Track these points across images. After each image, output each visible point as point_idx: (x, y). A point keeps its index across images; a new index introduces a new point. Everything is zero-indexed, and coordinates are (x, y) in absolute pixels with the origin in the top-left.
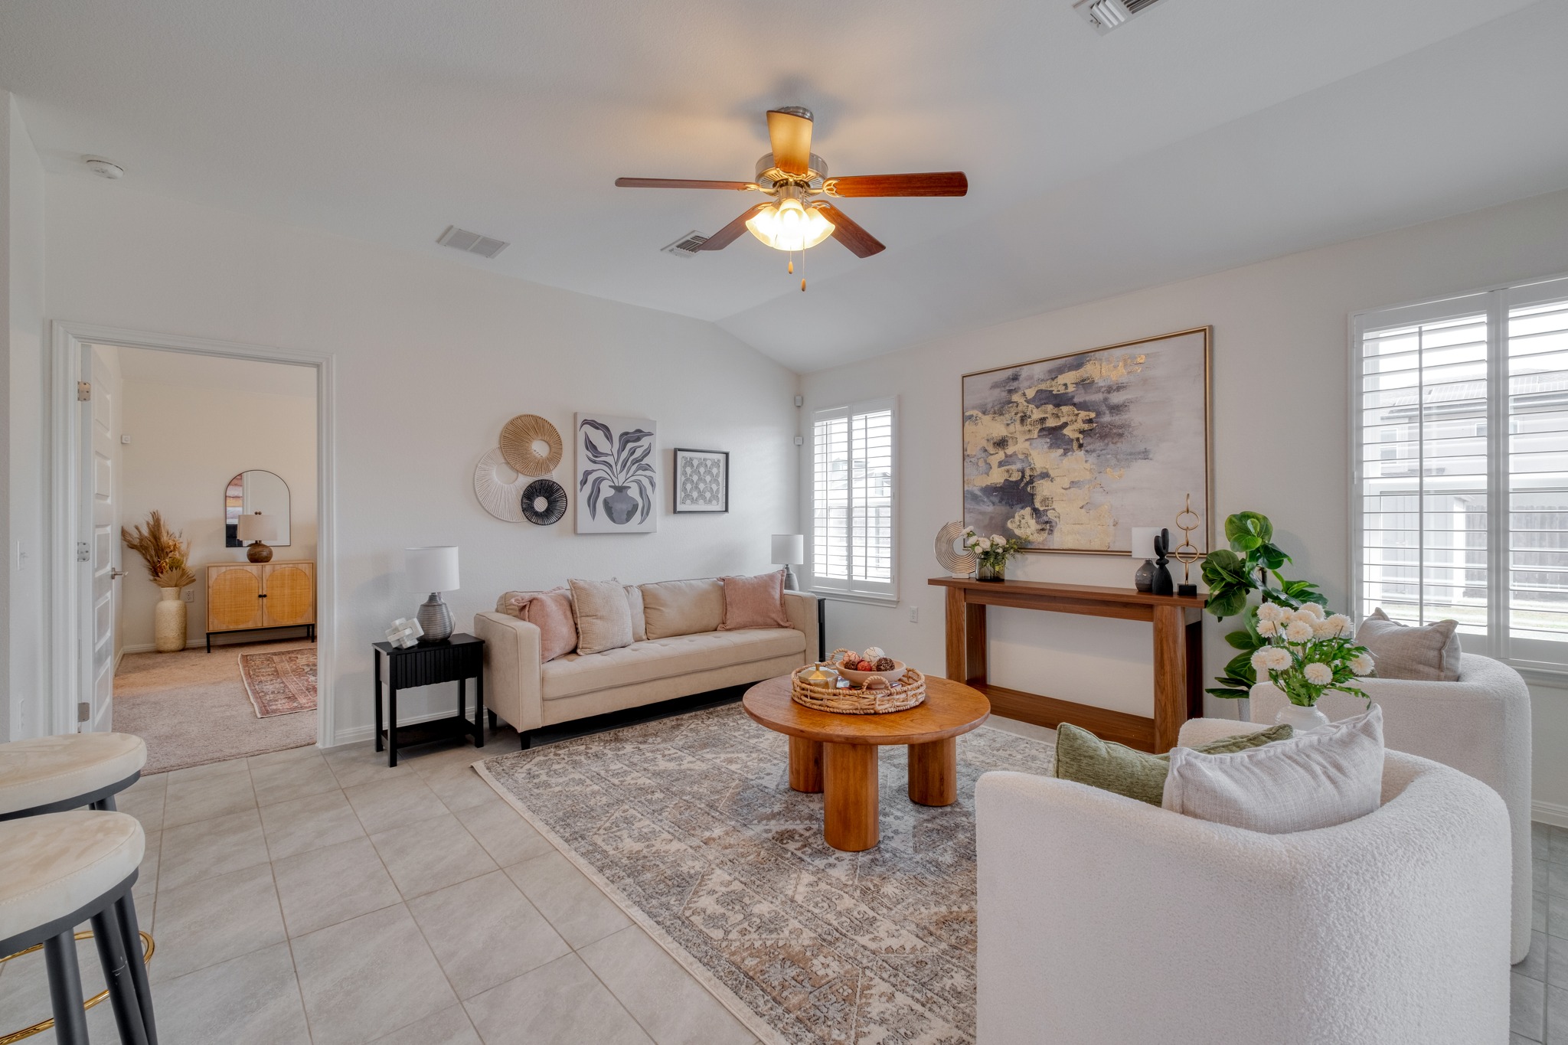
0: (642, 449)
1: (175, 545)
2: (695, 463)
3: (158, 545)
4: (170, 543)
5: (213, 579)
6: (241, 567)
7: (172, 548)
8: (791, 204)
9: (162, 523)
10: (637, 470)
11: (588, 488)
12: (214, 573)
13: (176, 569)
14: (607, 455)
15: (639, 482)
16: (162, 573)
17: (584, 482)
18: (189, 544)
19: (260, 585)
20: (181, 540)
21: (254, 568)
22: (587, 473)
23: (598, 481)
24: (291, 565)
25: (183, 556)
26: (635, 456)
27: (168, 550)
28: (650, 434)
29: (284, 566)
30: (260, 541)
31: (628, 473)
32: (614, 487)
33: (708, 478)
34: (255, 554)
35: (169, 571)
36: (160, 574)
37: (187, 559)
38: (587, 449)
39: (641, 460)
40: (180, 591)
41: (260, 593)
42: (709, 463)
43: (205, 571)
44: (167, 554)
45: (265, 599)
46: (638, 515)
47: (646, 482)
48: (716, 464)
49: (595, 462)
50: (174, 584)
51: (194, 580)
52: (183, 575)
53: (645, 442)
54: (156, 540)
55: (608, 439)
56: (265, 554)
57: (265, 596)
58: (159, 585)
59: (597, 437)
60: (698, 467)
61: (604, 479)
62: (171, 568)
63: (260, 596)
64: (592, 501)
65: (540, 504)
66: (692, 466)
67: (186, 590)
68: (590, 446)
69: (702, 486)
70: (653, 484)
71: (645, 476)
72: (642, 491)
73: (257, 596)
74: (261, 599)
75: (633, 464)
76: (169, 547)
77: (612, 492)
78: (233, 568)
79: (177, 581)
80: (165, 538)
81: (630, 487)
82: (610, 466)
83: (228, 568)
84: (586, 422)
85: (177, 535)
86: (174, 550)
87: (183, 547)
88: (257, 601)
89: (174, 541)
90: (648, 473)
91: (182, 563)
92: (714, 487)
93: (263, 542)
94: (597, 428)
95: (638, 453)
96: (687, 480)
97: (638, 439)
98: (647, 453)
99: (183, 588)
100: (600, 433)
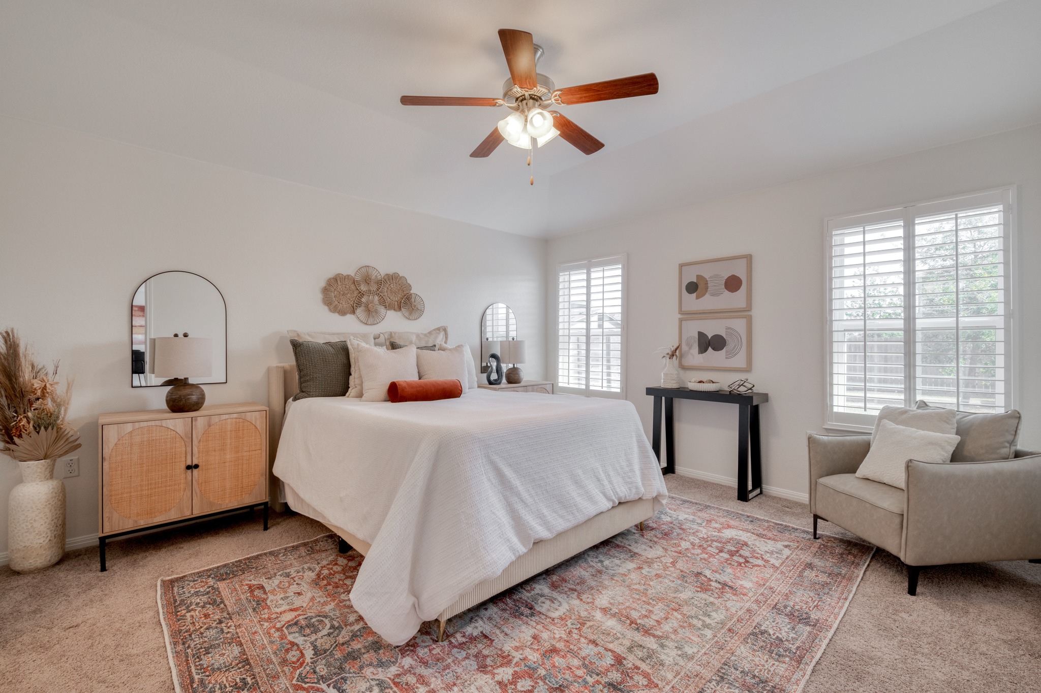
1: (45, 388)
3: (13, 388)
4: (36, 386)
5: (111, 445)
6: (158, 423)
7: (39, 393)
9: (21, 350)
12: (111, 436)
13: (46, 428)
16: (20, 436)
18: (69, 387)
19: (189, 449)
20: (57, 379)
21: (178, 422)
24: (235, 416)
25: (59, 406)
27: (32, 397)
29: (224, 417)
30: (186, 379)
34: (180, 399)
35: (34, 434)
36: (16, 439)
37: (66, 411)
40: (54, 465)
41: (189, 463)
43: (95, 430)
44: (31, 403)
45: (195, 471)
50: (43, 454)
51: (79, 446)
52: (57, 439)
54: (10, 380)
56: (194, 398)
57: (196, 466)
58: (15, 458)
62: (37, 428)
63: (189, 467)
67: (61, 462)
73: (183, 466)
74: (189, 471)
76: (34, 392)
78: (145, 424)
79: (48, 448)
80: (26, 375)
83: (137, 425)
85: (51, 370)
86: (43, 396)
87: (60, 390)
88: (183, 476)
89: (43, 381)
91: (58, 417)
93: (191, 381)
99: (58, 460)
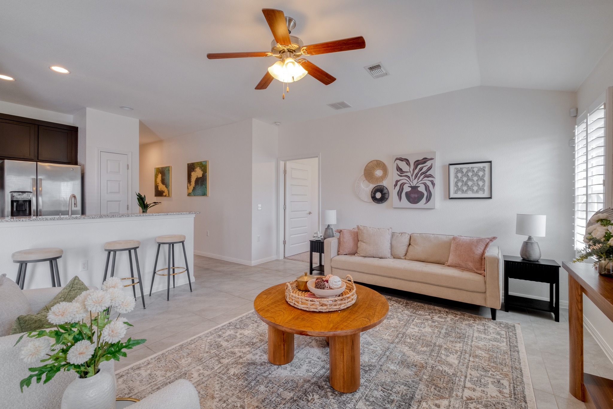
0: (427, 167)
2: (465, 171)
8: (289, 60)
10: (424, 177)
11: (398, 188)
14: (407, 172)
15: (425, 184)
17: (396, 185)
22: (397, 182)
23: (402, 185)
26: (423, 170)
28: (432, 159)
31: (418, 179)
32: (411, 187)
33: (475, 178)
38: (397, 170)
39: (427, 172)
42: (476, 170)
46: (424, 200)
47: (429, 184)
48: (483, 170)
49: (401, 176)
53: (428, 164)
55: (408, 165)
59: (403, 165)
60: (467, 172)
61: (406, 183)
64: (400, 194)
65: (378, 195)
66: (463, 172)
68: (399, 169)
69: (470, 183)
70: (433, 184)
71: (429, 180)
72: (427, 188)
75: (421, 175)
77: (410, 189)
81: (419, 186)
82: (408, 177)
84: (397, 159)
90: (430, 179)
92: (481, 183)
94: (402, 161)
95: (424, 170)
96: (459, 180)
97: (425, 162)
98: (430, 168)
100: (404, 163)
